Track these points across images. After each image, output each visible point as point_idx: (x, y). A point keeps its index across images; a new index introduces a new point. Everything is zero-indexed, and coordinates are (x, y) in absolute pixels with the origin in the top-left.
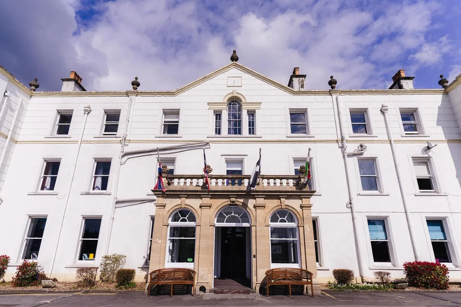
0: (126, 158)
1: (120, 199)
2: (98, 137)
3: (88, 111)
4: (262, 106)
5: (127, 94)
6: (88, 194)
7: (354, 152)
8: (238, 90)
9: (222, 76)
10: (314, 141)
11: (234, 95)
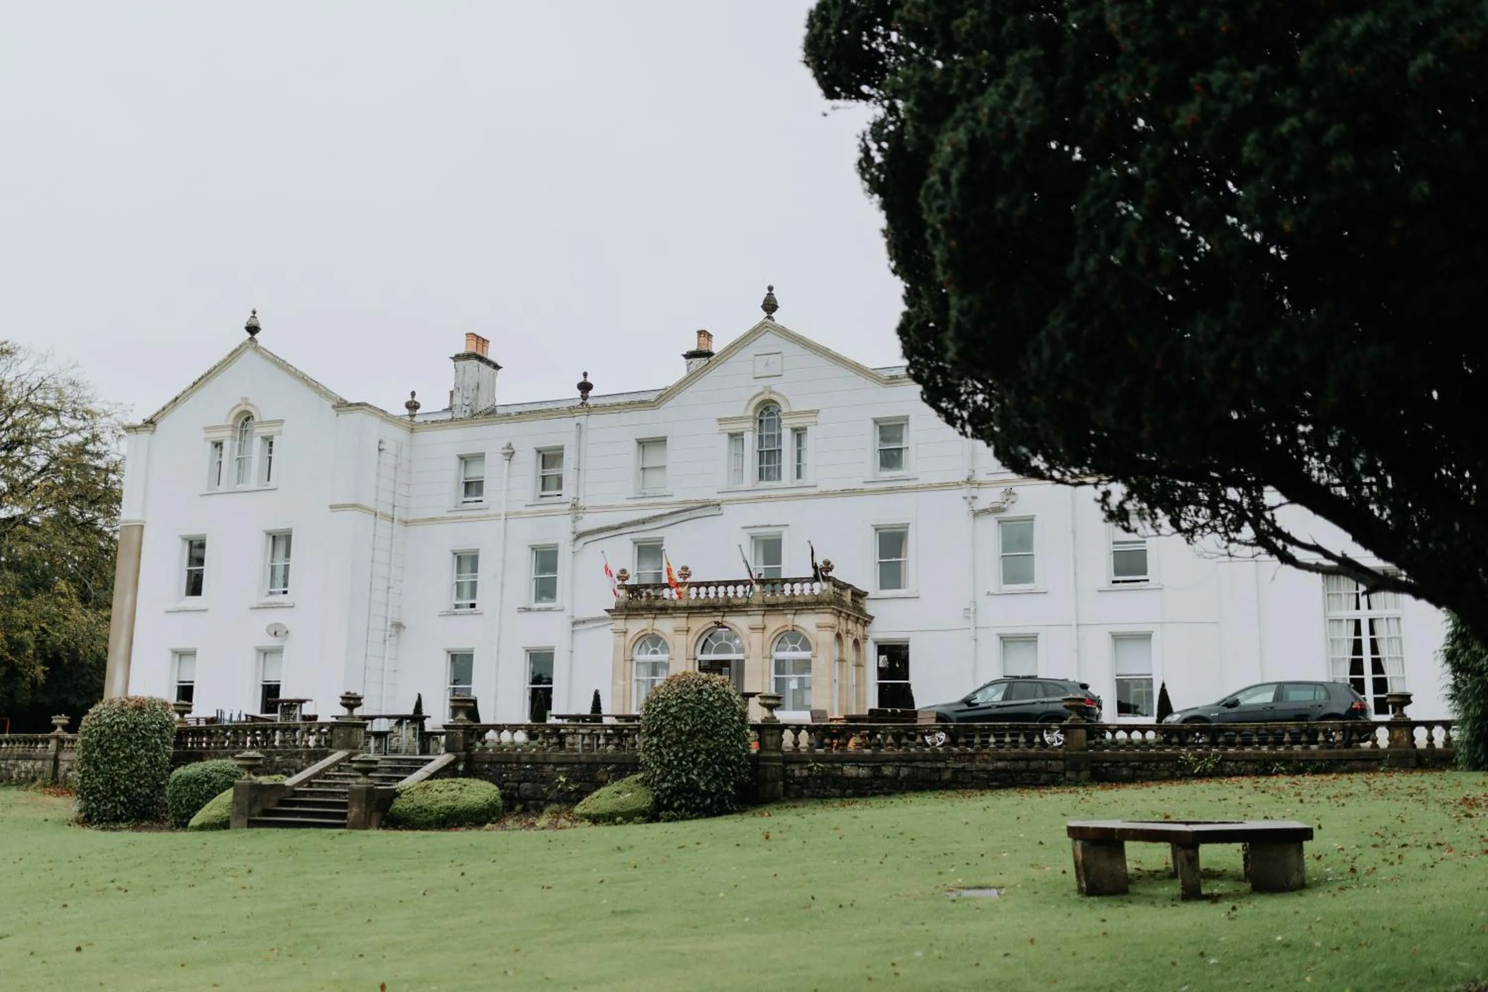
0: (583, 540)
1: (579, 616)
2: (532, 505)
3: (510, 454)
4: (819, 418)
5: (571, 411)
6: (529, 610)
7: (987, 506)
8: (778, 386)
9: (747, 353)
10: (916, 488)
11: (766, 396)
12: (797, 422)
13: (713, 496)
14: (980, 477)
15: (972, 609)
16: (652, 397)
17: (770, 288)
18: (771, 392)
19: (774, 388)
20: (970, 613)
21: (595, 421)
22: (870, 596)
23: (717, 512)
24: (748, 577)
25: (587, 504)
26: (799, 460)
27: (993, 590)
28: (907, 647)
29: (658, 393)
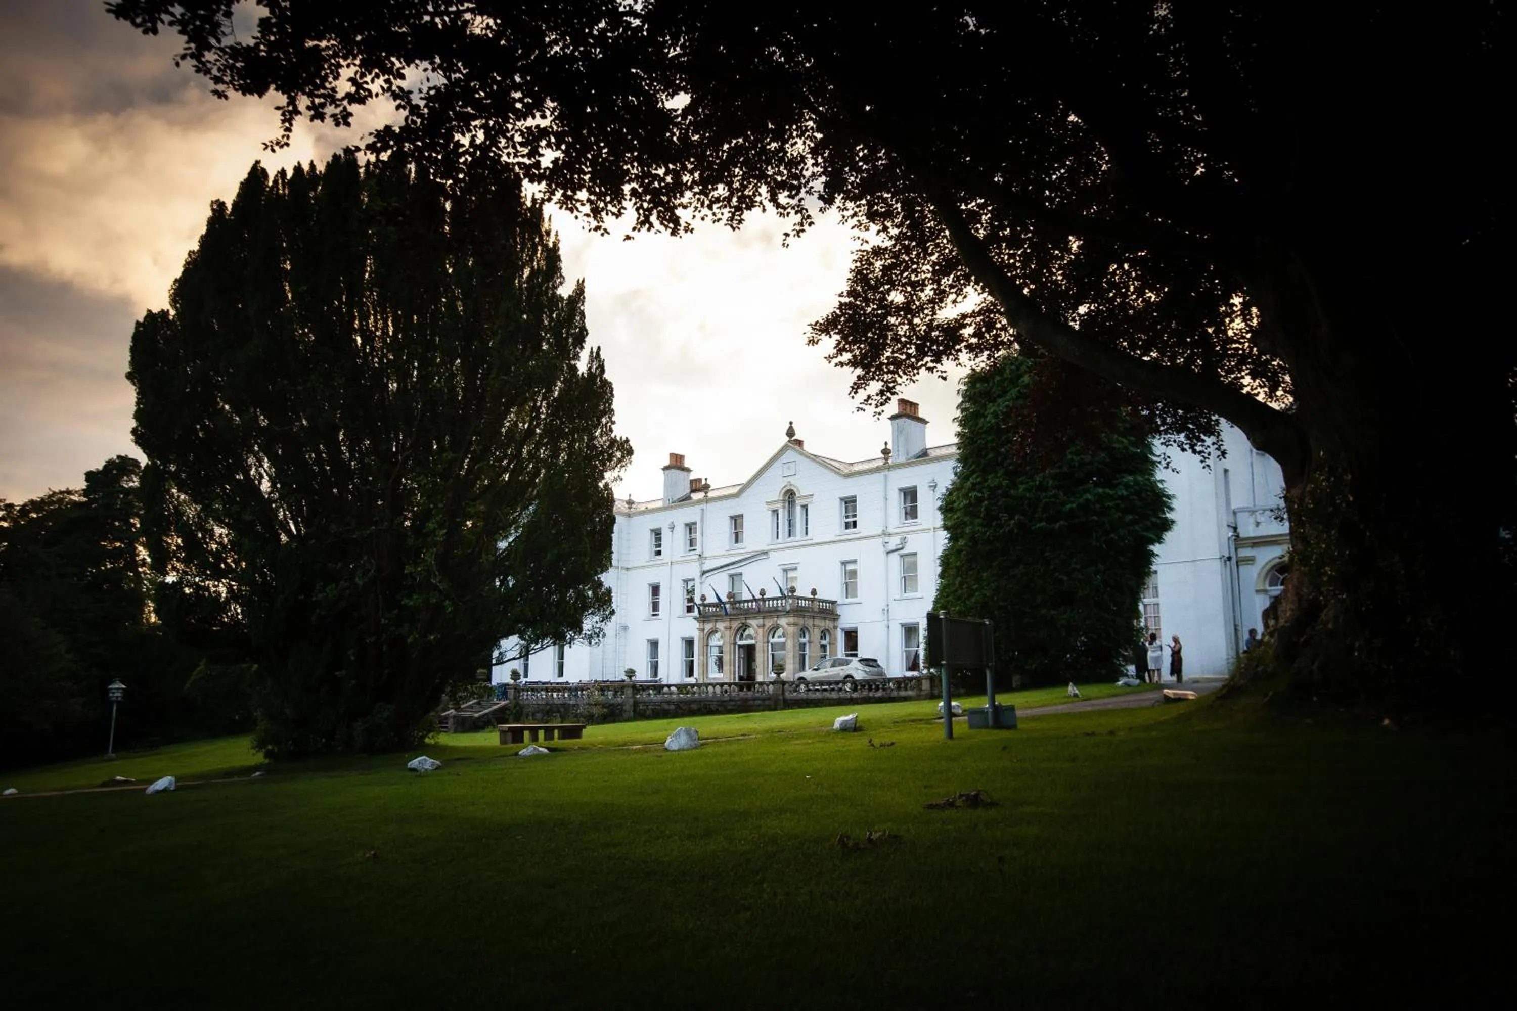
0: (705, 576)
2: (684, 556)
3: (672, 528)
4: (814, 499)
5: (699, 501)
7: (894, 548)
8: (793, 480)
9: (778, 463)
10: (858, 539)
11: (788, 488)
12: (804, 502)
13: (766, 548)
14: (891, 530)
15: (886, 609)
16: (734, 491)
17: (791, 423)
18: (791, 485)
19: (793, 482)
20: (887, 611)
21: (711, 506)
22: (838, 602)
23: (765, 557)
24: (780, 595)
25: (707, 556)
26: (807, 524)
27: (897, 597)
28: (856, 632)
29: (740, 487)
